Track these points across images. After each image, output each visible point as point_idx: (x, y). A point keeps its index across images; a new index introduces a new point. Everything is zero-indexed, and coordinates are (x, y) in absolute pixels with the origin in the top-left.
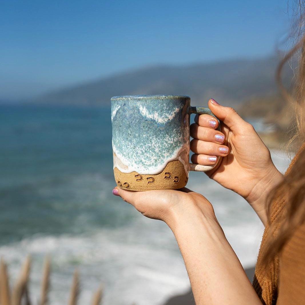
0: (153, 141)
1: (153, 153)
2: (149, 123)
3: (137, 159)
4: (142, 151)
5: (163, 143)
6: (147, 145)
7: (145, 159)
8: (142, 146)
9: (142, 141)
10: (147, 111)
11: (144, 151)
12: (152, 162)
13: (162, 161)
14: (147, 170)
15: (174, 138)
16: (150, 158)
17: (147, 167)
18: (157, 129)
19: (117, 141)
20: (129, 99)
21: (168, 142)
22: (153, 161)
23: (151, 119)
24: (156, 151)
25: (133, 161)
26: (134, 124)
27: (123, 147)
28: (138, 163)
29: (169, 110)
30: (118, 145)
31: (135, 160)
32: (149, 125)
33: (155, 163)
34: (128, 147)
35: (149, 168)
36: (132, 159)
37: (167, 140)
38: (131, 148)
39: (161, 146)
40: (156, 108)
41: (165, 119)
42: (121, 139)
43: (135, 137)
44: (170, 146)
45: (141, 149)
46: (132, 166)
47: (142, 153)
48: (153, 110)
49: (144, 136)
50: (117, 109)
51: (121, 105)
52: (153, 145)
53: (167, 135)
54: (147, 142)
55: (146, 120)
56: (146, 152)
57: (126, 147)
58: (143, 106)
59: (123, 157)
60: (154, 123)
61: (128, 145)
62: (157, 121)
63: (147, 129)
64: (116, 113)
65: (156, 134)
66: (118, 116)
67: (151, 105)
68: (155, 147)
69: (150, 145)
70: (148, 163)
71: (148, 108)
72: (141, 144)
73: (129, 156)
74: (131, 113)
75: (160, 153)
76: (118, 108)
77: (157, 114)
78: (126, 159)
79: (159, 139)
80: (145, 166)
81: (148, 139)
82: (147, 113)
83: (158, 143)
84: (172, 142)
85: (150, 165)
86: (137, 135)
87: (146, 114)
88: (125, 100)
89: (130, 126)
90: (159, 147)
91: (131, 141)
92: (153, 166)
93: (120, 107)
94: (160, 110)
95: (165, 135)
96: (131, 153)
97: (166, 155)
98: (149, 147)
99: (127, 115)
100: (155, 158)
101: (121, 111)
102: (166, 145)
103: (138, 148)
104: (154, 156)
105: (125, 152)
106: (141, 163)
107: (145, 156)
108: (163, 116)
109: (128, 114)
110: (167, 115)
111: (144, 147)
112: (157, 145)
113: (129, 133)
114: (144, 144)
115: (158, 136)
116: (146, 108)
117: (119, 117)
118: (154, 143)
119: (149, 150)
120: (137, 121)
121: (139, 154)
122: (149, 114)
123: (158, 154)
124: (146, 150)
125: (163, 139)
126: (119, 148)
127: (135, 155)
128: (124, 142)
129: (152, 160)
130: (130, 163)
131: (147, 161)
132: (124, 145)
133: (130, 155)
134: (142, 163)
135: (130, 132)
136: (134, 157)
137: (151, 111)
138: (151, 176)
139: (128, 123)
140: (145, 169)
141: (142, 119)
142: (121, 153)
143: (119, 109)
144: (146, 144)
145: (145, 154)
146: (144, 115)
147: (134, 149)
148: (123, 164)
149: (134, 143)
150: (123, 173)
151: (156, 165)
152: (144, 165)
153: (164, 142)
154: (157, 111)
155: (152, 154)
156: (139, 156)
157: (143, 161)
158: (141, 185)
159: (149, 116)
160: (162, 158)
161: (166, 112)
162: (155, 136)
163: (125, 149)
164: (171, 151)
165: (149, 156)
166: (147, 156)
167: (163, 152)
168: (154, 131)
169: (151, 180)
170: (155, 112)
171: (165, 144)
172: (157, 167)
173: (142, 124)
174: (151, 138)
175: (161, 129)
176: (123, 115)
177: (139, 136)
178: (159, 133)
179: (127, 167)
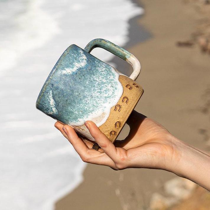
0: (95, 79)
1: (105, 84)
2: (80, 73)
3: (102, 99)
4: (98, 92)
5: (101, 74)
6: (96, 85)
7: (106, 93)
8: (94, 89)
9: (90, 87)
10: (69, 69)
11: (99, 90)
12: (112, 90)
13: (115, 83)
14: (116, 96)
15: (102, 66)
16: (108, 89)
17: (114, 95)
18: (88, 70)
19: (77, 112)
20: (50, 78)
21: (103, 70)
22: (112, 88)
23: (77, 70)
24: (104, 82)
25: (101, 104)
26: (73, 85)
27: (86, 108)
28: (105, 101)
29: (78, 55)
30: (80, 113)
31: (102, 102)
32: (81, 74)
33: (113, 88)
34: (87, 103)
35: (115, 95)
36: (100, 104)
37: (101, 70)
38: (91, 100)
39: (103, 76)
40: (71, 61)
41: (83, 61)
42: (77, 107)
43: (83, 91)
44: (106, 72)
45: (96, 92)
46: (105, 107)
47: (100, 93)
48: (71, 64)
49: (87, 83)
50: (51, 97)
51: (51, 89)
52: (98, 81)
53: (97, 68)
54: (93, 84)
55: (76, 74)
56: (100, 89)
57: (87, 104)
58: (63, 69)
59: (93, 112)
60: (82, 70)
61: (87, 101)
62: (81, 67)
63: (83, 78)
64: (54, 99)
65: (91, 74)
66: (57, 99)
67: (67, 63)
68: (101, 80)
69: (98, 83)
70: (110, 93)
71: (67, 66)
72: (92, 89)
73: (95, 106)
74: (63, 83)
75: (108, 80)
76: (51, 94)
77: (77, 63)
78: (96, 110)
79: (97, 74)
80: (112, 96)
81: (92, 82)
82: (71, 69)
83: (99, 77)
84: (104, 69)
85: (113, 92)
86: (83, 88)
87: (71, 71)
88: (49, 82)
89: (72, 91)
90: (103, 78)
91: (84, 97)
92: (116, 91)
93: (51, 92)
94: (75, 60)
95: (96, 69)
96: (94, 102)
97: (112, 77)
98: (99, 84)
99: (63, 88)
100: (110, 85)
101: (55, 92)
102: (105, 73)
103: (94, 94)
104: (107, 85)
105: (90, 108)
106: (107, 99)
107: (104, 92)
108: (81, 61)
109: (61, 87)
110: (81, 58)
111: (96, 89)
112: (101, 78)
113: (77, 95)
114: (94, 87)
115: (94, 73)
116: (67, 68)
117: (59, 97)
118: (97, 79)
119: (101, 86)
120: (72, 81)
121: (99, 96)
122: (73, 69)
123: (107, 82)
124: (99, 88)
125: (98, 71)
126: (83, 113)
127: (98, 100)
128: (81, 105)
129: (110, 88)
130: (102, 108)
131: (109, 93)
132: (84, 105)
133: (95, 104)
134: (108, 97)
135: (77, 93)
136: (99, 102)
137: (71, 66)
138: (122, 98)
139: (69, 90)
140: (114, 98)
141: (74, 76)
142: (89, 114)
143: (53, 94)
144: (94, 86)
145: (102, 91)
146: (71, 73)
147: (92, 97)
148: (99, 117)
149: (88, 95)
150: (106, 121)
151: (116, 89)
152: (110, 97)
153: (101, 72)
154: (74, 62)
155: (105, 86)
156: (101, 97)
157: (106, 95)
158: (125, 110)
159: (75, 69)
160: (112, 82)
161: (79, 57)
162: (92, 75)
163: (87, 107)
164: (111, 74)
165: (105, 89)
166: (104, 90)
167: (108, 78)
168: (88, 74)
169: (126, 100)
170: (74, 63)
171: (103, 73)
172: (118, 89)
173: (77, 79)
174: (92, 79)
175: (90, 68)
176: (59, 92)
177: (85, 87)
178: (92, 71)
179: (104, 113)
